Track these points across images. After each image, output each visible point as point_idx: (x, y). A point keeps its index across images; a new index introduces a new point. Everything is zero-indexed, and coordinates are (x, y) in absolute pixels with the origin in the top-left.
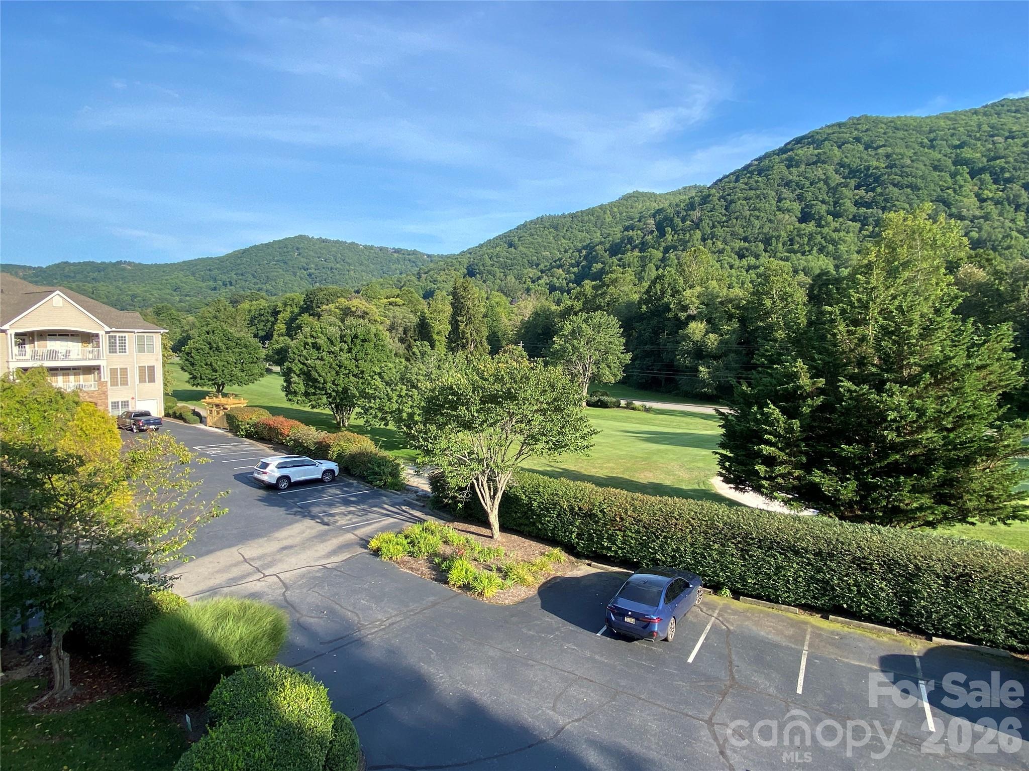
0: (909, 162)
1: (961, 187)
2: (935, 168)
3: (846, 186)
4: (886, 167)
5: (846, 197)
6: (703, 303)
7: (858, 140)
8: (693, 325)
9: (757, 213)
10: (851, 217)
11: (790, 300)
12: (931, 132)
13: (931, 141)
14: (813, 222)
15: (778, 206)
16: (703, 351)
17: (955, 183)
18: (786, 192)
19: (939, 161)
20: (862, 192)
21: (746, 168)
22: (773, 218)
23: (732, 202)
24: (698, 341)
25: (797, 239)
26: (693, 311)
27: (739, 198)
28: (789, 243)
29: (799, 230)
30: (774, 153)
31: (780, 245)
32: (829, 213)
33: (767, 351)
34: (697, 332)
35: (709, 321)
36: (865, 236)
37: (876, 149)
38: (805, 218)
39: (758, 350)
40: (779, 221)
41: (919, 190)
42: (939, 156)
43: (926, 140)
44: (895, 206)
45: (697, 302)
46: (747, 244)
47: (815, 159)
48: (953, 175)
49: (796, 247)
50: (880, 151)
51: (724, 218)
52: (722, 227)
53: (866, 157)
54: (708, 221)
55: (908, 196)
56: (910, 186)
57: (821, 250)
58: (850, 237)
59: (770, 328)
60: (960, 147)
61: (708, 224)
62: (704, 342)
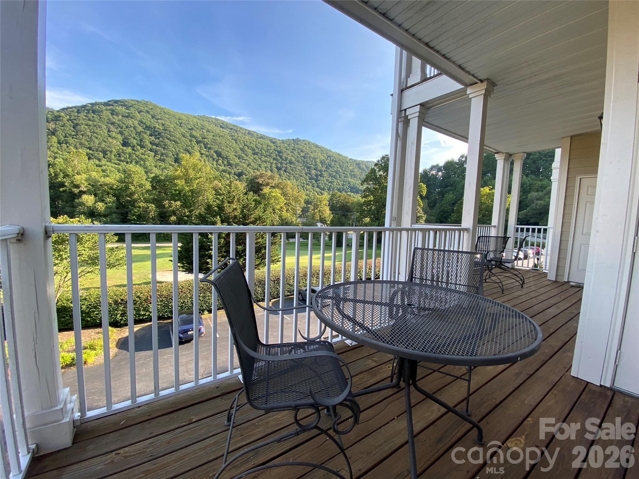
0: (172, 130)
1: (194, 147)
2: (183, 136)
3: (145, 133)
4: (163, 129)
5: (146, 139)
6: (89, 184)
7: (148, 112)
8: (85, 197)
9: (95, 135)
10: (149, 149)
11: (144, 187)
12: (179, 119)
13: (180, 123)
14: (130, 147)
15: (108, 134)
16: (94, 212)
17: (191, 144)
18: (112, 128)
19: (184, 133)
20: (153, 138)
21: (84, 107)
22: (106, 140)
23: (77, 124)
24: (90, 207)
25: (122, 154)
26: (83, 188)
27: (82, 124)
28: (118, 156)
29: (123, 150)
30: (101, 104)
31: (113, 156)
32: (138, 145)
33: (136, 212)
34: (89, 201)
35: (96, 195)
36: (157, 160)
37: (158, 119)
38: (125, 144)
39: (131, 212)
40: (110, 143)
41: (178, 143)
42: (184, 131)
43: (178, 122)
44: (168, 148)
45: (86, 184)
46: (91, 152)
47: (127, 115)
48: (191, 141)
49: (122, 159)
50: (159, 121)
51: (73, 133)
52: (73, 138)
53: (153, 122)
54: (61, 132)
55: (174, 145)
56: (174, 141)
57: (137, 163)
58: (151, 159)
59: (135, 201)
60: (192, 129)
61: (62, 134)
62: (95, 207)
